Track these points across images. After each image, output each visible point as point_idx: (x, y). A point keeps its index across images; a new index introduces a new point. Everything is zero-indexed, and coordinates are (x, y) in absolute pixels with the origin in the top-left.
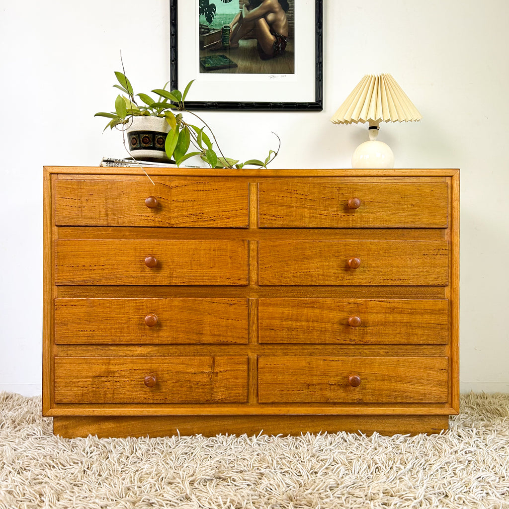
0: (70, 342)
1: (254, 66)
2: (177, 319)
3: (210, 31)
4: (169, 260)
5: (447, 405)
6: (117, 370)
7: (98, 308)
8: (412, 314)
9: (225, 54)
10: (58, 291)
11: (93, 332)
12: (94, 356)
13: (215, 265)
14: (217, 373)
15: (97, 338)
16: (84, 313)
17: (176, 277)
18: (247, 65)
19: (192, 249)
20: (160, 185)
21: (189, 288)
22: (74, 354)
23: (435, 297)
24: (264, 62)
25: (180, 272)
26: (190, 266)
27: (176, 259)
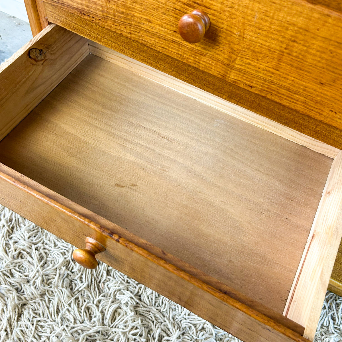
4: (235, 31)
13: (334, 81)
17: (239, 71)
19: (294, 25)
25: (249, 64)
26: (276, 61)
27: (250, 35)
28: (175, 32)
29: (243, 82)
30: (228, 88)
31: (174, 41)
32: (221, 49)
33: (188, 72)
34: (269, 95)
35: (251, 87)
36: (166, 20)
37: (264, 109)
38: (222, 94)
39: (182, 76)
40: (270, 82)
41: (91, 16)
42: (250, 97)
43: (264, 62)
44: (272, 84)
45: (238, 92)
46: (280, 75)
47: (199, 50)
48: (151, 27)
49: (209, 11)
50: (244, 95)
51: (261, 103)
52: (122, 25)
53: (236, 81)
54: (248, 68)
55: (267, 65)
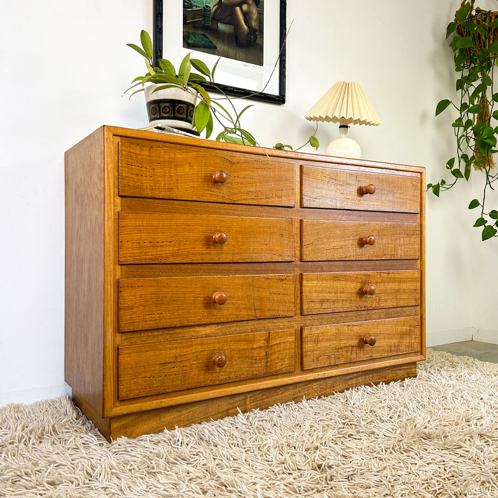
0: (137, 328)
1: (232, 52)
2: (238, 297)
3: (193, 6)
5: (419, 353)
6: (184, 354)
7: (165, 287)
8: (400, 282)
9: (206, 34)
10: (122, 271)
11: (161, 315)
12: (160, 342)
14: (272, 346)
15: (164, 321)
16: (151, 294)
17: (238, 254)
18: (225, 49)
19: (250, 226)
20: (223, 159)
21: (247, 265)
22: (139, 341)
23: (413, 268)
24: (239, 49)
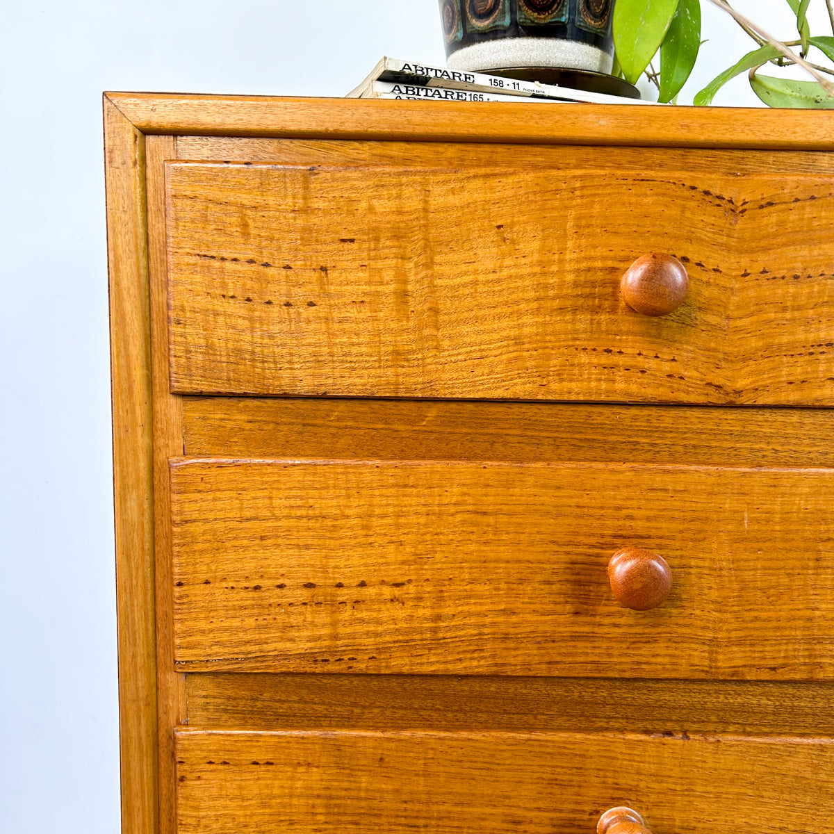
7: (373, 775)
10: (189, 698)
16: (311, 796)
17: (740, 642)
27: (741, 561)
28: (576, 613)
29: (754, 666)
30: (715, 700)
31: (576, 637)
32: (688, 611)
33: (612, 702)
34: (818, 670)
35: (774, 669)
36: (553, 596)
37: (807, 714)
38: (703, 721)
39: (597, 720)
40: (811, 640)
41: (346, 658)
42: (769, 700)
43: (784, 604)
44: (815, 644)
45: (739, 700)
46: (824, 616)
47: (640, 634)
48: (515, 625)
49: (649, 542)
50: (755, 702)
51: (796, 704)
52: (436, 648)
53: (736, 669)
54: (757, 629)
55: (791, 607)
